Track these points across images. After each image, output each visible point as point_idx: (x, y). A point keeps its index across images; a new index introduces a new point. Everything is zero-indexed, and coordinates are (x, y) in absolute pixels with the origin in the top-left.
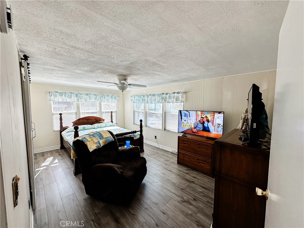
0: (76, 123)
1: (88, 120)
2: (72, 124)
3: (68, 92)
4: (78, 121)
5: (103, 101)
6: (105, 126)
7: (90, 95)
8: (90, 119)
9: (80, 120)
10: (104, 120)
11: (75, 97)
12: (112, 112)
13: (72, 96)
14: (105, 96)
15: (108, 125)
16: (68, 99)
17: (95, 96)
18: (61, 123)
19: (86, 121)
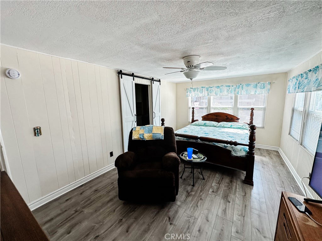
0: (205, 118)
1: (217, 116)
2: (202, 119)
3: (200, 87)
4: (207, 116)
5: (239, 93)
6: (229, 126)
7: (221, 87)
8: (219, 116)
9: (209, 116)
10: (238, 119)
11: (206, 92)
12: (252, 109)
13: (204, 91)
14: (243, 86)
15: (235, 127)
16: (199, 94)
17: (228, 88)
18: (193, 116)
19: (215, 117)
